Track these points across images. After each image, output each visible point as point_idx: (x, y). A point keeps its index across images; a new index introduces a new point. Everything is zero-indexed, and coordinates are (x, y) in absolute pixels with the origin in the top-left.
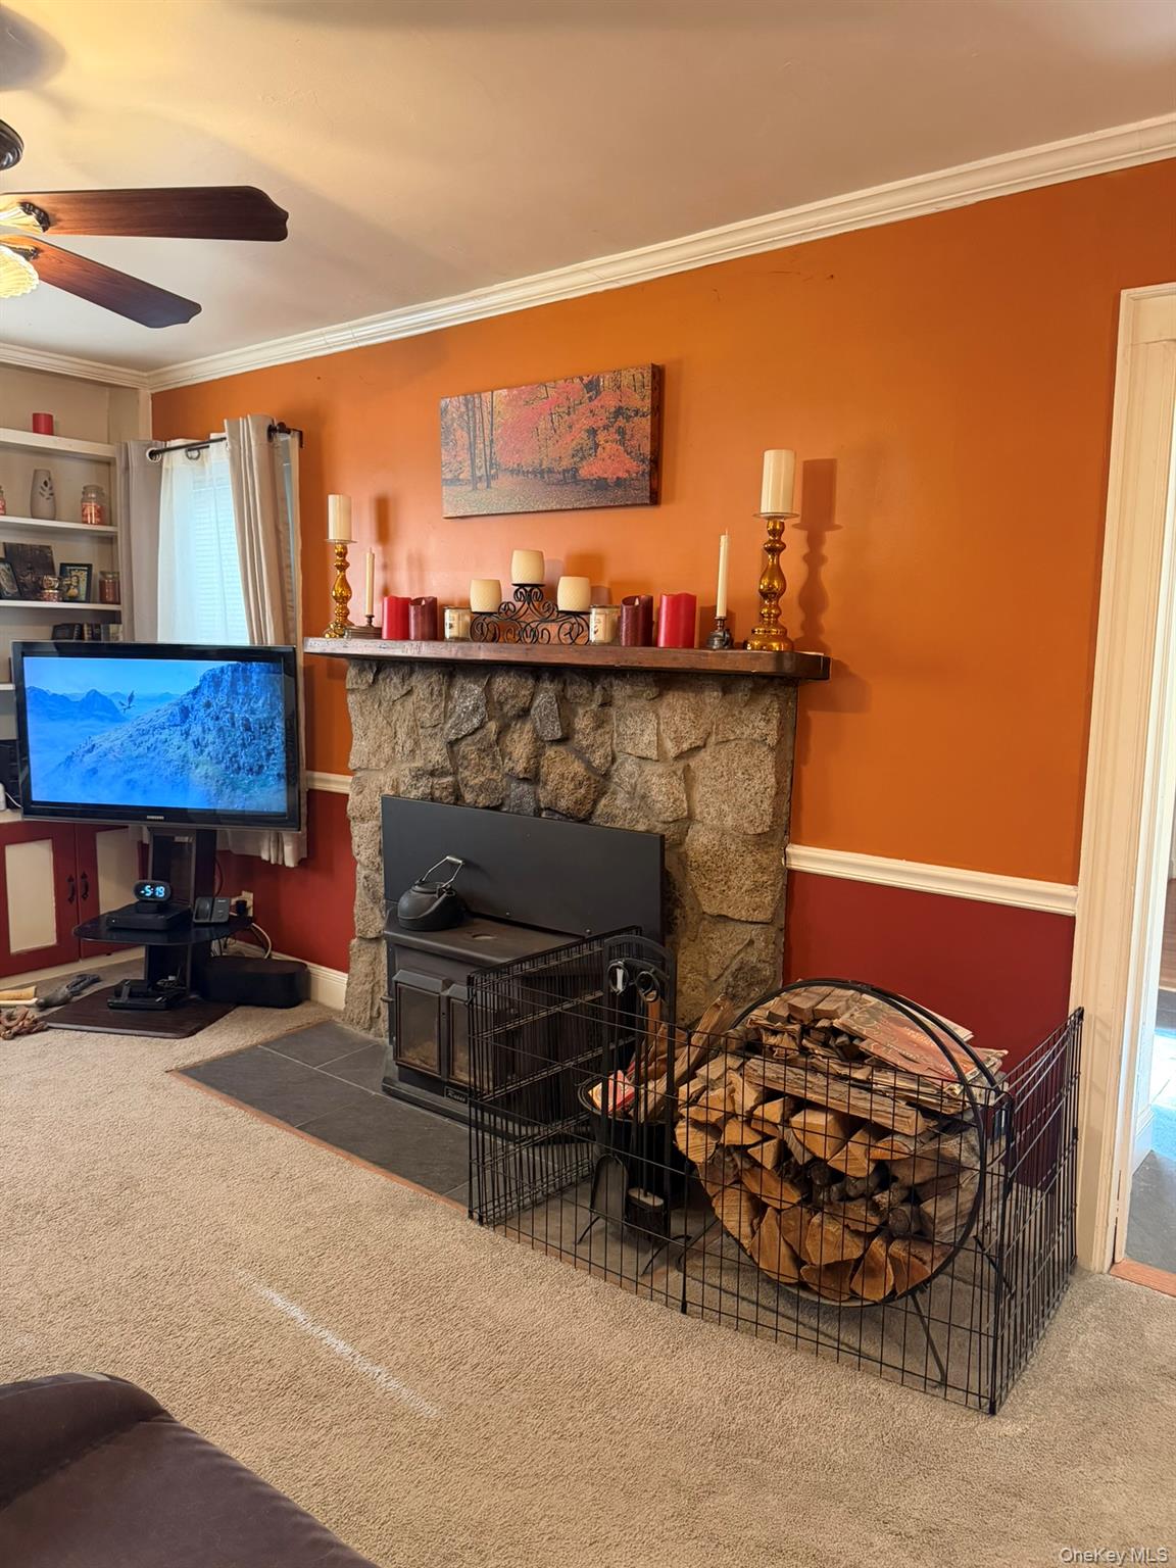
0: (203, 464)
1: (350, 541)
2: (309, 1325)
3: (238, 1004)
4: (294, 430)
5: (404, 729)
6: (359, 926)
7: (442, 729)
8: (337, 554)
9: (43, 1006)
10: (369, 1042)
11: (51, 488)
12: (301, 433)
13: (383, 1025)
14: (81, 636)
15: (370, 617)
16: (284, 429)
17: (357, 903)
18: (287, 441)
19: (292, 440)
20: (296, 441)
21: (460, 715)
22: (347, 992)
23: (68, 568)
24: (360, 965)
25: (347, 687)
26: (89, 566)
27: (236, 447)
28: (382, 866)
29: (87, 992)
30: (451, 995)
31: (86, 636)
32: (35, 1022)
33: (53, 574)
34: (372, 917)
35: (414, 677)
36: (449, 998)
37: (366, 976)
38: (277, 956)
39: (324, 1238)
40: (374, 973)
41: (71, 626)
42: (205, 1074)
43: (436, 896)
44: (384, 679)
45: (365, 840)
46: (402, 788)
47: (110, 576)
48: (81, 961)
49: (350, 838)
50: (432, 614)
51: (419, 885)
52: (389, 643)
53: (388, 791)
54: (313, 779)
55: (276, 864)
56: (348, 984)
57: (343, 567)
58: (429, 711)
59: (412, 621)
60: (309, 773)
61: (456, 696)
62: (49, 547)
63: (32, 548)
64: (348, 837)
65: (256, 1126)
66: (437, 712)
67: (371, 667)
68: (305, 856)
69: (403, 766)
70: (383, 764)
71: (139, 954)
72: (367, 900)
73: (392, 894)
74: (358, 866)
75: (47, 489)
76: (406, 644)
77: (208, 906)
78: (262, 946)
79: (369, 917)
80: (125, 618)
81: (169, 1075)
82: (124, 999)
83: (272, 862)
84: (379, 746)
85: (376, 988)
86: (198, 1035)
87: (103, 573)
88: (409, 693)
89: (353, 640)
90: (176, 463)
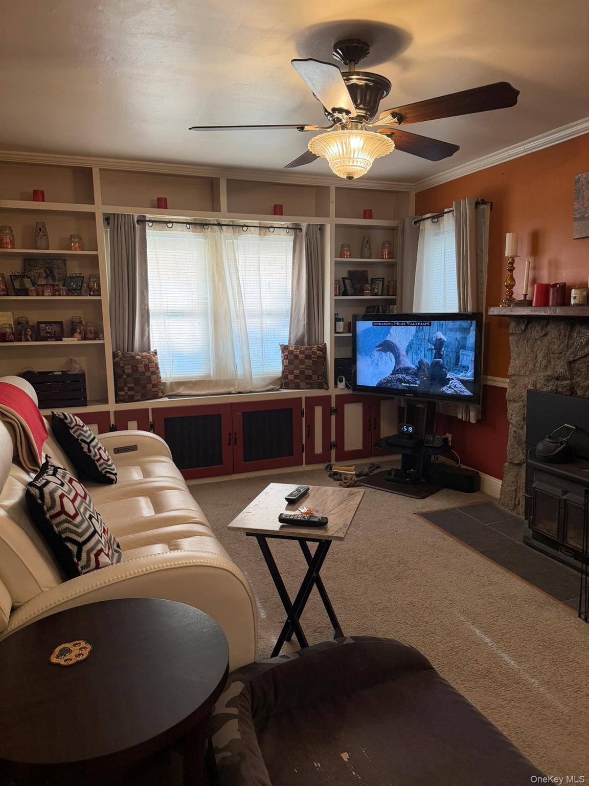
0: (439, 225)
1: (517, 256)
2: (495, 648)
3: (444, 487)
4: (489, 202)
5: (542, 354)
6: (509, 456)
7: (565, 354)
8: (509, 263)
9: (358, 475)
10: (513, 516)
11: (370, 244)
12: (492, 203)
13: (522, 509)
14: (378, 311)
15: (525, 295)
16: (483, 202)
17: (509, 444)
18: (484, 208)
19: (487, 208)
20: (489, 207)
21: (577, 347)
22: (501, 489)
23: (375, 280)
24: (510, 476)
25: (510, 332)
26: (383, 279)
27: (459, 215)
28: (525, 427)
29: (375, 472)
30: (568, 499)
31: (380, 311)
32: (356, 482)
33: (368, 283)
34: (517, 453)
35: (549, 326)
36: (566, 500)
37: (513, 482)
38: (463, 467)
39: (499, 608)
40: (517, 482)
41: (374, 307)
42: (432, 517)
43: (559, 445)
44: (531, 328)
45: (515, 413)
46: (539, 386)
47: (392, 283)
48: (372, 458)
49: (507, 411)
50: (563, 292)
51: (549, 438)
52: (536, 309)
53: (530, 387)
54: (486, 380)
55: (465, 421)
56: (502, 485)
57: (512, 270)
58: (558, 345)
59: (551, 296)
60: (485, 376)
61: (575, 336)
62: (366, 271)
63: (360, 272)
64: (505, 410)
65: (459, 547)
66: (562, 345)
67: (524, 321)
68: (480, 418)
69: (540, 374)
70: (528, 373)
71: (399, 457)
72: (515, 444)
73: (531, 442)
74: (510, 426)
75: (368, 244)
76: (547, 309)
77: (432, 439)
78: (456, 461)
79: (515, 452)
80: (398, 302)
81: (415, 515)
82: (392, 477)
83: (464, 420)
84: (526, 363)
85: (518, 490)
86: (427, 499)
87: (389, 282)
88: (545, 335)
89: (516, 307)
90: (427, 225)
